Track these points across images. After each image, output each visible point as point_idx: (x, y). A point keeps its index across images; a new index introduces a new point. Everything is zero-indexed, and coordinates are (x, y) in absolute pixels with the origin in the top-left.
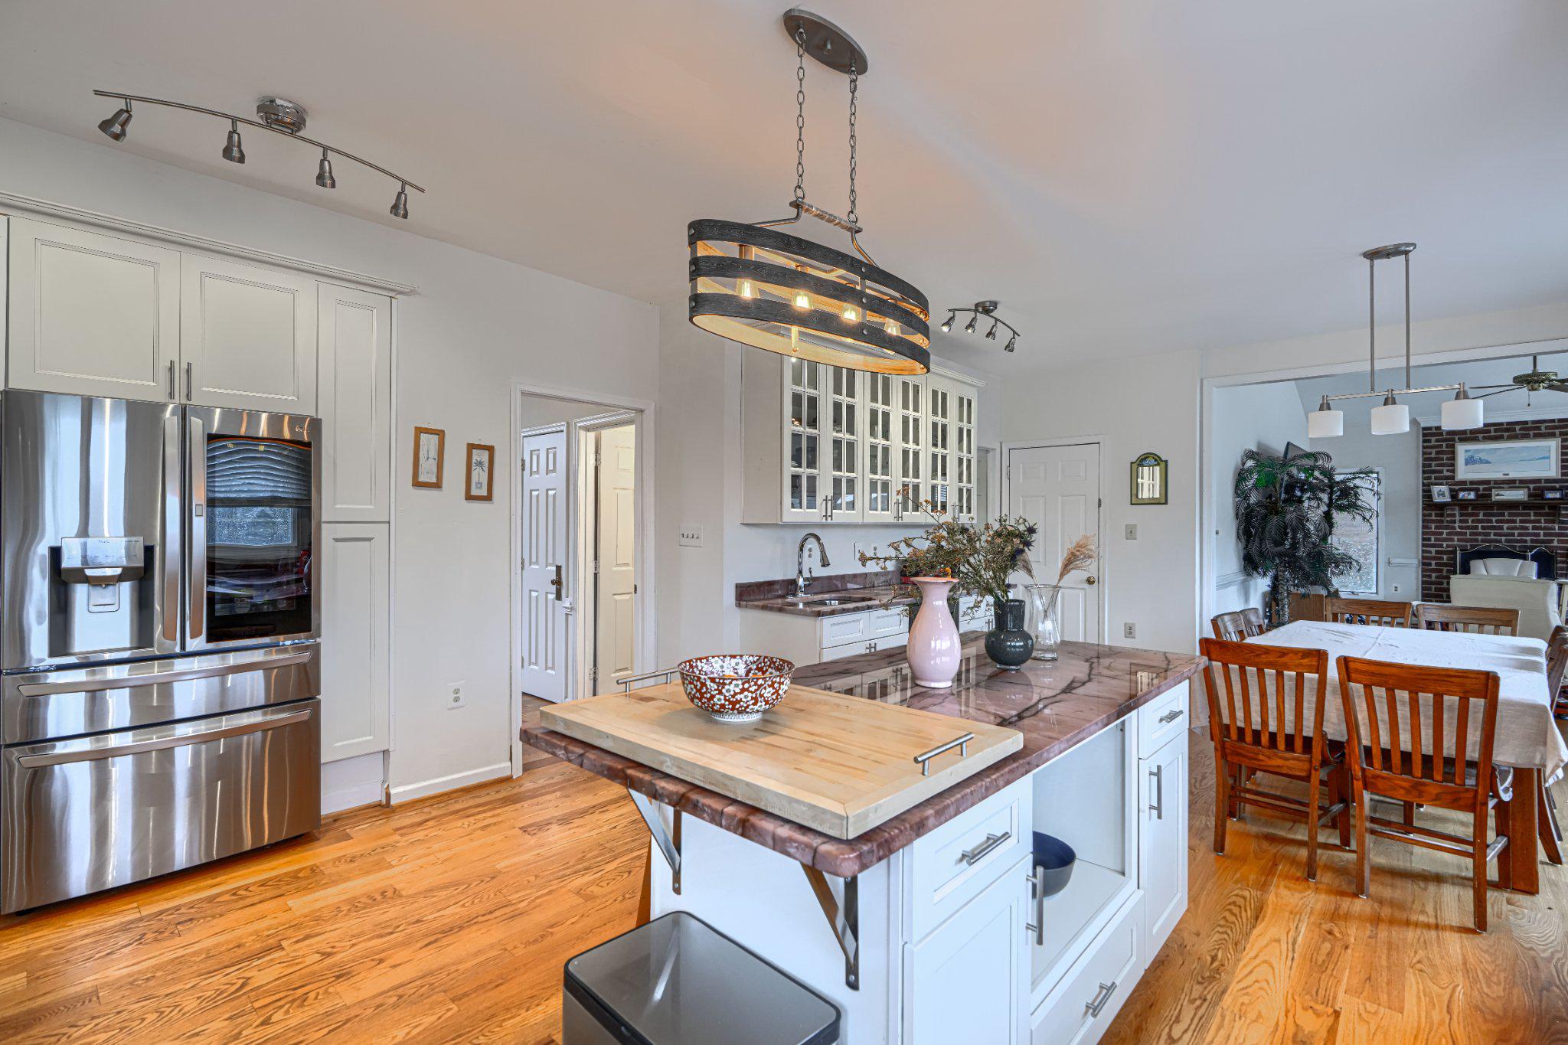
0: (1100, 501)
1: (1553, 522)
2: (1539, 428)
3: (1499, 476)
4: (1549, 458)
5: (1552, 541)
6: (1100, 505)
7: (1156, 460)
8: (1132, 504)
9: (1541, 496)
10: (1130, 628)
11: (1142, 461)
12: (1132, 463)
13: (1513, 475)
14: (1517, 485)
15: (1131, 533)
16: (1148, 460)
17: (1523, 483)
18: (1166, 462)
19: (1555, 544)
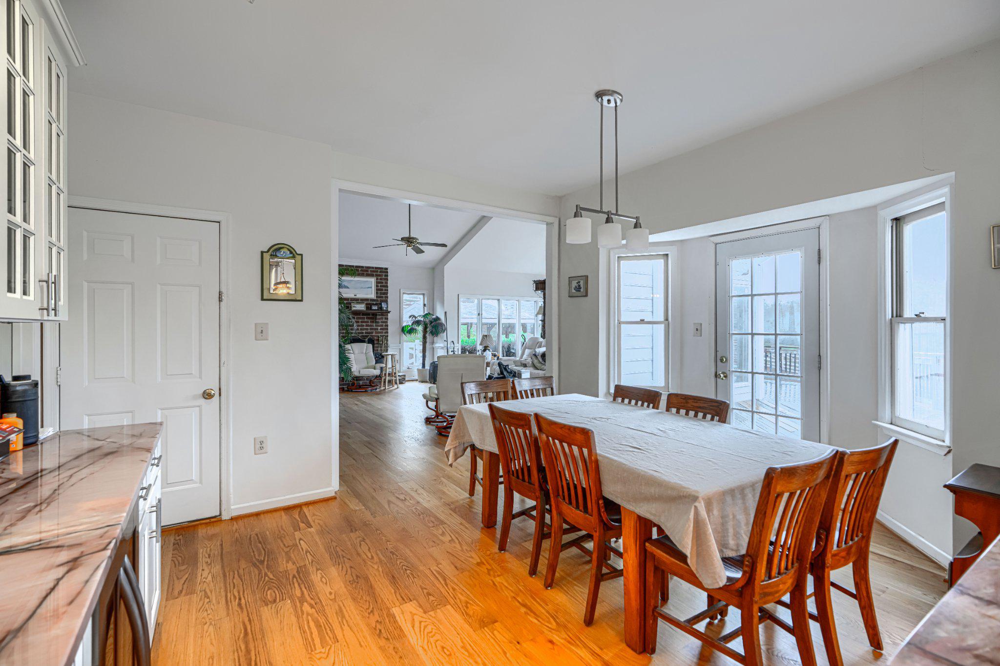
0: (220, 294)
1: (373, 322)
2: (367, 271)
3: (352, 296)
4: (371, 287)
5: (372, 333)
6: (220, 300)
7: (291, 253)
8: (263, 299)
9: (371, 309)
10: (261, 442)
11: (276, 250)
12: (262, 253)
13: (359, 296)
14: (360, 301)
15: (261, 332)
16: (282, 251)
17: (362, 300)
18: (302, 255)
19: (374, 334)
